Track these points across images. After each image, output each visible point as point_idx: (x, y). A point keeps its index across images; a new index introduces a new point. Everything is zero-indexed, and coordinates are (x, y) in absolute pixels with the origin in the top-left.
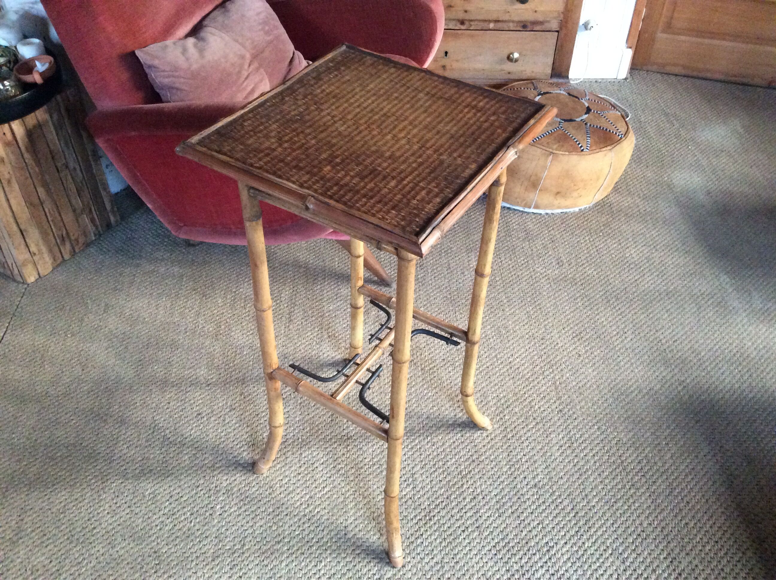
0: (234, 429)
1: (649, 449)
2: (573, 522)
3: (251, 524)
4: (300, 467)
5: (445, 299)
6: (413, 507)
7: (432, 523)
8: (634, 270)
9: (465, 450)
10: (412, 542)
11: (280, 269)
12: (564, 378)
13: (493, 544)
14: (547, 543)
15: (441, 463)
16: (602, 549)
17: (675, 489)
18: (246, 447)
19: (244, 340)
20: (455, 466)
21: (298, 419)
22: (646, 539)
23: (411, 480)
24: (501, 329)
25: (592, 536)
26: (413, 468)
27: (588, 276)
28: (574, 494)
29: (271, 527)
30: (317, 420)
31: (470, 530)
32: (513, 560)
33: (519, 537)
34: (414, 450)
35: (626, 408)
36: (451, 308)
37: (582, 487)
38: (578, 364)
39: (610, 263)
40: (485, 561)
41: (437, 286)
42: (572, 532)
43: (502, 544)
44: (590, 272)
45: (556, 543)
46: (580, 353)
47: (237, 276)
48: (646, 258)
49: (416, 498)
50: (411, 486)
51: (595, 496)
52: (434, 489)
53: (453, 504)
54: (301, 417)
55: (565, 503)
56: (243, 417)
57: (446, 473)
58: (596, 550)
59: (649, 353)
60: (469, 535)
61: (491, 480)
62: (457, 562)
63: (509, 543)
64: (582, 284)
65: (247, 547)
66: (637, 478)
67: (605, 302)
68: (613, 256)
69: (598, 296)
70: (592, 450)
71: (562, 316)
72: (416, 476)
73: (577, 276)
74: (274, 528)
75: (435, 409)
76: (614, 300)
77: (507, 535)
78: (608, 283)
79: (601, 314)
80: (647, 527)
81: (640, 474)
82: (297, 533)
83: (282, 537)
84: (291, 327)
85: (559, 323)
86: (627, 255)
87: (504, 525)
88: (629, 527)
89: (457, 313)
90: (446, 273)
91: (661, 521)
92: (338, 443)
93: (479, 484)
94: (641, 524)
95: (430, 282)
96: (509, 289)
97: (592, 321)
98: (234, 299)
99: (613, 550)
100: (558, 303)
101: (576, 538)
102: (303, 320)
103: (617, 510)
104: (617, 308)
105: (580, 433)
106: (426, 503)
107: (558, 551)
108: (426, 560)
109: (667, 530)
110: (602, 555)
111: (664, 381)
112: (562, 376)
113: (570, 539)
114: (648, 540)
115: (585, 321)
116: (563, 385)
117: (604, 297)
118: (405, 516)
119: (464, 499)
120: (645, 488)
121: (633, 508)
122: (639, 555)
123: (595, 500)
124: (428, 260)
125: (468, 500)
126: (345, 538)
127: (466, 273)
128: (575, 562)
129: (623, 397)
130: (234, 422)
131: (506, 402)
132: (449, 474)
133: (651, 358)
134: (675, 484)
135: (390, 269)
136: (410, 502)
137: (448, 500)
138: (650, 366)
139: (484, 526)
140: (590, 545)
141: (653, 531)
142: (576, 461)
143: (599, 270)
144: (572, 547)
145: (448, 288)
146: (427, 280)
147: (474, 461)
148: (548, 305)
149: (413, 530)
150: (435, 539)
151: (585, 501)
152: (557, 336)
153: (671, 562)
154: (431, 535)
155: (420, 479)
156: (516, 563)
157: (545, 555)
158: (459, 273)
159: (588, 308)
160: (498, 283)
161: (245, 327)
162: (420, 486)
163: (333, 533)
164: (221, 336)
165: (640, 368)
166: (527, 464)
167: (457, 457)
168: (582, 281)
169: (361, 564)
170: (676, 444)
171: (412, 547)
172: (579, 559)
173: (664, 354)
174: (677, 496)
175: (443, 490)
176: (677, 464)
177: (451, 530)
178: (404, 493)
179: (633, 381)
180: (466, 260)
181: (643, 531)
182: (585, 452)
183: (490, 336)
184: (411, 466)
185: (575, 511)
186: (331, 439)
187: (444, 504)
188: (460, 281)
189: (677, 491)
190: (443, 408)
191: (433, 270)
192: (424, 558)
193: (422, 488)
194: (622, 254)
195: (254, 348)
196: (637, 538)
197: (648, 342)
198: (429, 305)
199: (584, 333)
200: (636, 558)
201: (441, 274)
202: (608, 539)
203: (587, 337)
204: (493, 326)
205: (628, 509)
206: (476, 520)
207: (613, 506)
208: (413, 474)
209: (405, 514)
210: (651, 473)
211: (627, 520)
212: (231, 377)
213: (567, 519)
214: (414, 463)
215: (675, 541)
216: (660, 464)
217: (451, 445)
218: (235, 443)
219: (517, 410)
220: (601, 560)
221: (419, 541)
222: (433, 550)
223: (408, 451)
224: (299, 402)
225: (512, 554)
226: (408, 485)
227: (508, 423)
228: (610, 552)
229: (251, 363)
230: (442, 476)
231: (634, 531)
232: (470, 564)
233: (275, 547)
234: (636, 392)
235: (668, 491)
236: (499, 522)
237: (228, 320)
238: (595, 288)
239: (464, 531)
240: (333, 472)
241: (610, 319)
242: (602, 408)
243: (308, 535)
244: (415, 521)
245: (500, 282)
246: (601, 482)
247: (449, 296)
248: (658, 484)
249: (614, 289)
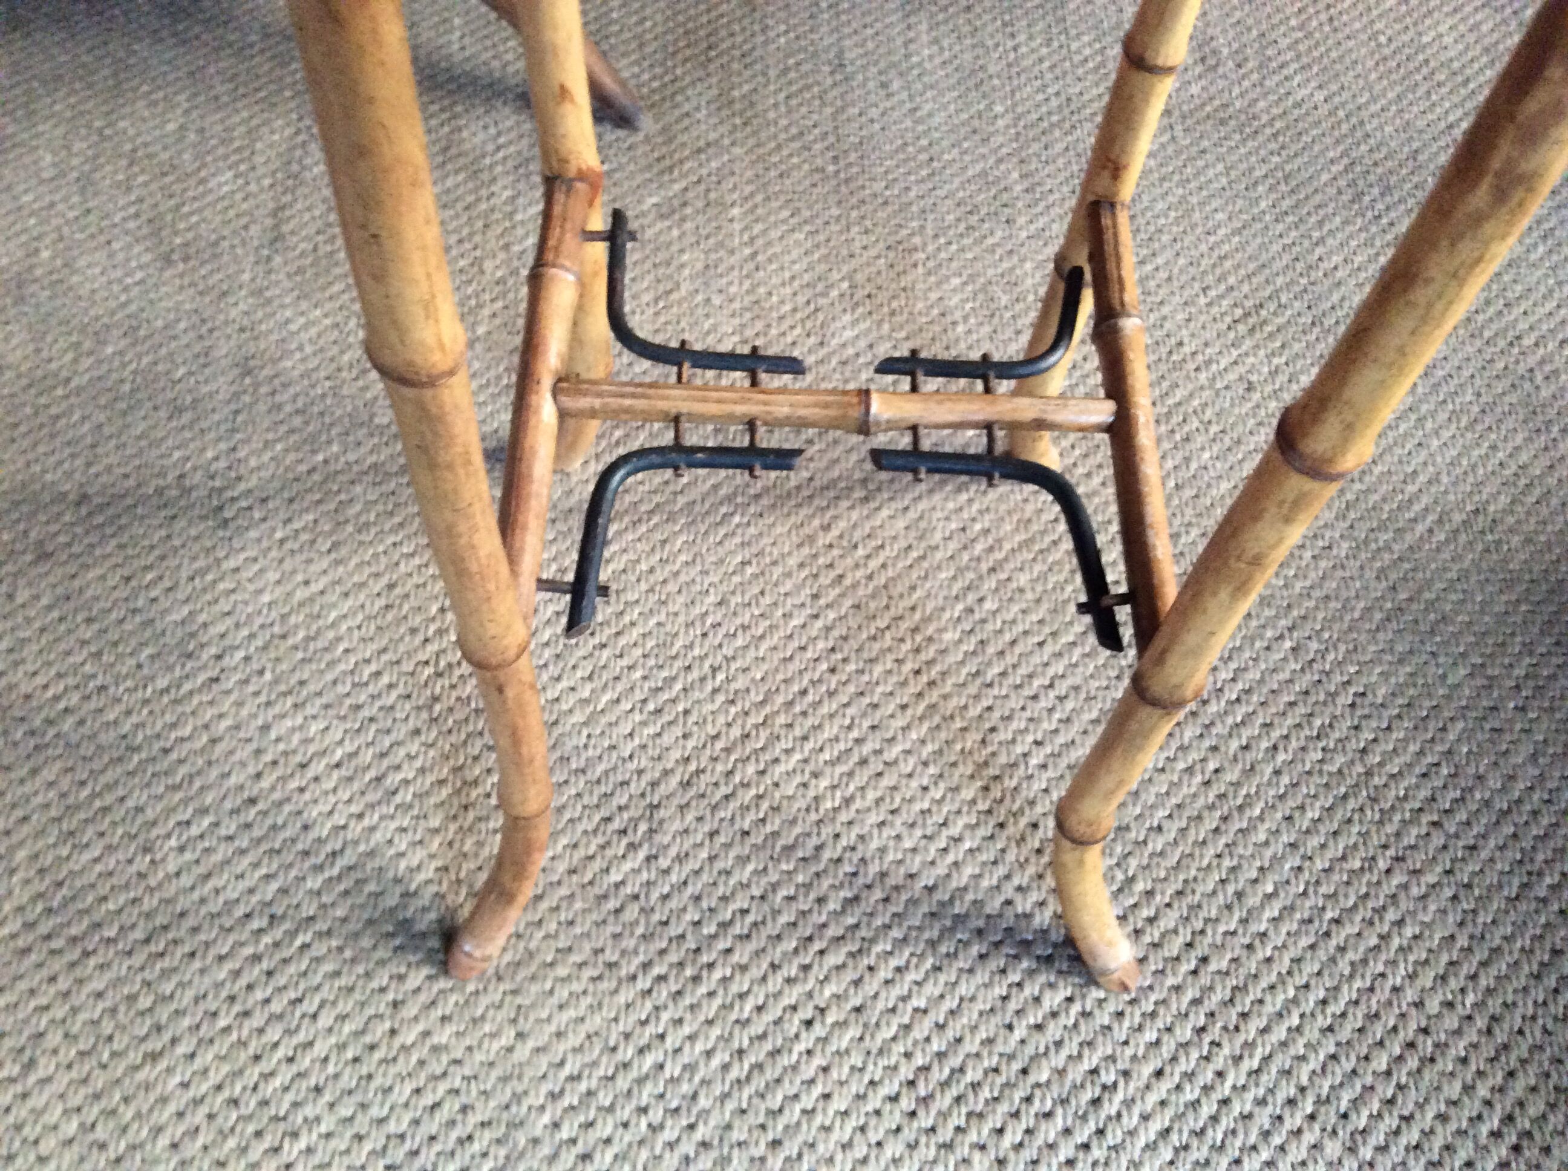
0: (43, 630)
1: (1460, 725)
2: (1190, 994)
3: (63, 984)
4: (259, 776)
5: (817, 177)
6: (640, 930)
7: (703, 990)
8: (1444, 90)
9: (838, 721)
10: (626, 1066)
11: (262, 51)
12: (1194, 466)
13: (906, 1072)
14: (1094, 1072)
15: (751, 769)
16: (1281, 1096)
17: (1540, 874)
18: (75, 698)
19: (112, 304)
20: (798, 779)
21: (266, 598)
22: (1432, 1060)
23: (643, 827)
24: (997, 290)
25: (1250, 1046)
26: (654, 784)
27: (1298, 105)
28: (1200, 889)
29: (132, 998)
30: (334, 605)
31: (830, 1020)
32: (973, 1137)
33: (999, 1048)
34: (666, 718)
35: (1393, 576)
36: (835, 211)
37: (1227, 863)
38: (1243, 419)
39: (1370, 63)
40: (873, 1137)
41: (794, 131)
42: (1184, 1032)
43: (939, 1074)
44: (1304, 92)
45: (1126, 1074)
46: (1254, 378)
47: (115, 74)
48: (1487, 50)
49: (655, 895)
50: (642, 854)
51: (1269, 897)
52: (720, 865)
53: (783, 919)
54: (279, 591)
55: (1168, 921)
56: (77, 583)
57: (765, 805)
58: (1262, 1102)
59: (1478, 382)
60: (825, 1040)
61: (918, 833)
62: (776, 1144)
63: (962, 1070)
64: (1275, 135)
65: (40, 1073)
66: (1414, 831)
67: (1345, 198)
68: (1383, 39)
69: (1325, 177)
70: (1267, 726)
71: (1203, 248)
72: (662, 813)
73: (1262, 104)
74: (145, 1002)
75: (749, 570)
76: (1376, 191)
77: (959, 1041)
78: (1359, 134)
79: (1330, 241)
80: (1438, 1016)
81: (1426, 819)
82: (222, 1023)
83: (167, 1037)
84: (278, 260)
85: (1192, 270)
86: (1426, 39)
87: (950, 1003)
88: (1377, 1015)
89: (855, 229)
90: (829, 81)
91: (1489, 991)
92: (401, 690)
93: (874, 844)
94: (1419, 1005)
95: (772, 115)
96: (1035, 147)
97: (1300, 266)
98: (96, 157)
99: (1318, 1102)
100: (1194, 200)
101: (1195, 1055)
102: (320, 238)
103: (1342, 949)
104: (1385, 221)
105: (1233, 665)
106: (688, 917)
107: (1129, 1103)
108: (668, 1135)
109: (1506, 1026)
110: (1280, 1118)
111: (1523, 481)
112: (1187, 460)
113: (1174, 1059)
114: (1439, 1066)
115: (1278, 265)
116: (1188, 493)
117: (1342, 183)
118: (611, 966)
119: (821, 901)
120: (1439, 869)
121: (1396, 942)
122: (1407, 1119)
123: (1267, 914)
124: (772, 34)
125: (833, 905)
126: (390, 1047)
127: (895, 86)
128: (1186, 1148)
129: (1384, 537)
130: (45, 601)
131: (991, 549)
132: (776, 809)
133: (1484, 399)
134: (1540, 857)
135: (637, 63)
136: (632, 912)
137: (766, 908)
138: (1479, 427)
139: (880, 1005)
140: (1242, 1081)
141: (1458, 1032)
142: (1212, 766)
143: (1334, 87)
144: (1178, 1088)
145: (831, 139)
146: (760, 107)
147: (864, 762)
148: (1160, 206)
149: (633, 1018)
150: (709, 1054)
151: (1236, 916)
152: (1180, 316)
153: (1516, 1149)
154: (692, 1038)
155: (677, 825)
156: (983, 1148)
157: (1084, 1118)
158: (871, 85)
159: (1290, 219)
160: (1001, 123)
161: (121, 256)
162: (673, 852)
163: (348, 1028)
164: (35, 287)
165: (1446, 434)
166: (1045, 776)
167: (809, 746)
168: (1278, 125)
169: (437, 1147)
170: (1552, 709)
171: (623, 1083)
172: (1200, 1133)
173: (1527, 385)
174: (1544, 901)
175: (750, 867)
176: (1551, 785)
177: (768, 1017)
178: (615, 877)
179: (1422, 479)
180: (899, 41)
181: (1425, 1031)
182: (1246, 733)
183: (958, 315)
184: (646, 778)
185: (1198, 952)
186: (378, 674)
187: (750, 919)
188: (874, 113)
189: (1548, 880)
190: (778, 571)
191: (786, 70)
192: (662, 1126)
193: (680, 859)
194: (1411, 33)
195: (142, 333)
196: (1400, 1058)
197: (1478, 343)
198: (759, 198)
199: (1272, 306)
200: (1397, 1132)
201: (808, 87)
202: (1303, 1058)
203: (1280, 320)
204: (972, 278)
205: (1377, 948)
206: (857, 983)
207: (1327, 934)
208: (654, 807)
209: (611, 956)
210: (1462, 816)
211: (1371, 989)
212: (52, 436)
213: (1170, 981)
214: (659, 767)
215: (1532, 1070)
216: (1494, 782)
217: (790, 704)
218: (40, 680)
219: (1023, 579)
220: (1277, 1140)
221: (649, 1060)
222: (695, 1096)
223: (644, 724)
224: (279, 535)
225: (970, 1115)
226: (632, 847)
227: (989, 627)
228: (1309, 1110)
229: (127, 387)
230: (751, 816)
231: (1395, 1029)
232: (821, 1148)
233: (141, 1076)
234: (1431, 518)
235: (1516, 882)
236: (932, 989)
237: (66, 230)
238: (1317, 148)
239: (809, 1023)
240: (371, 797)
241: (1358, 259)
242: (1312, 575)
243: (261, 1031)
244: (644, 983)
245: (1008, 119)
246: (1293, 846)
247: (831, 168)
248: (1484, 854)
249: (1378, 156)
